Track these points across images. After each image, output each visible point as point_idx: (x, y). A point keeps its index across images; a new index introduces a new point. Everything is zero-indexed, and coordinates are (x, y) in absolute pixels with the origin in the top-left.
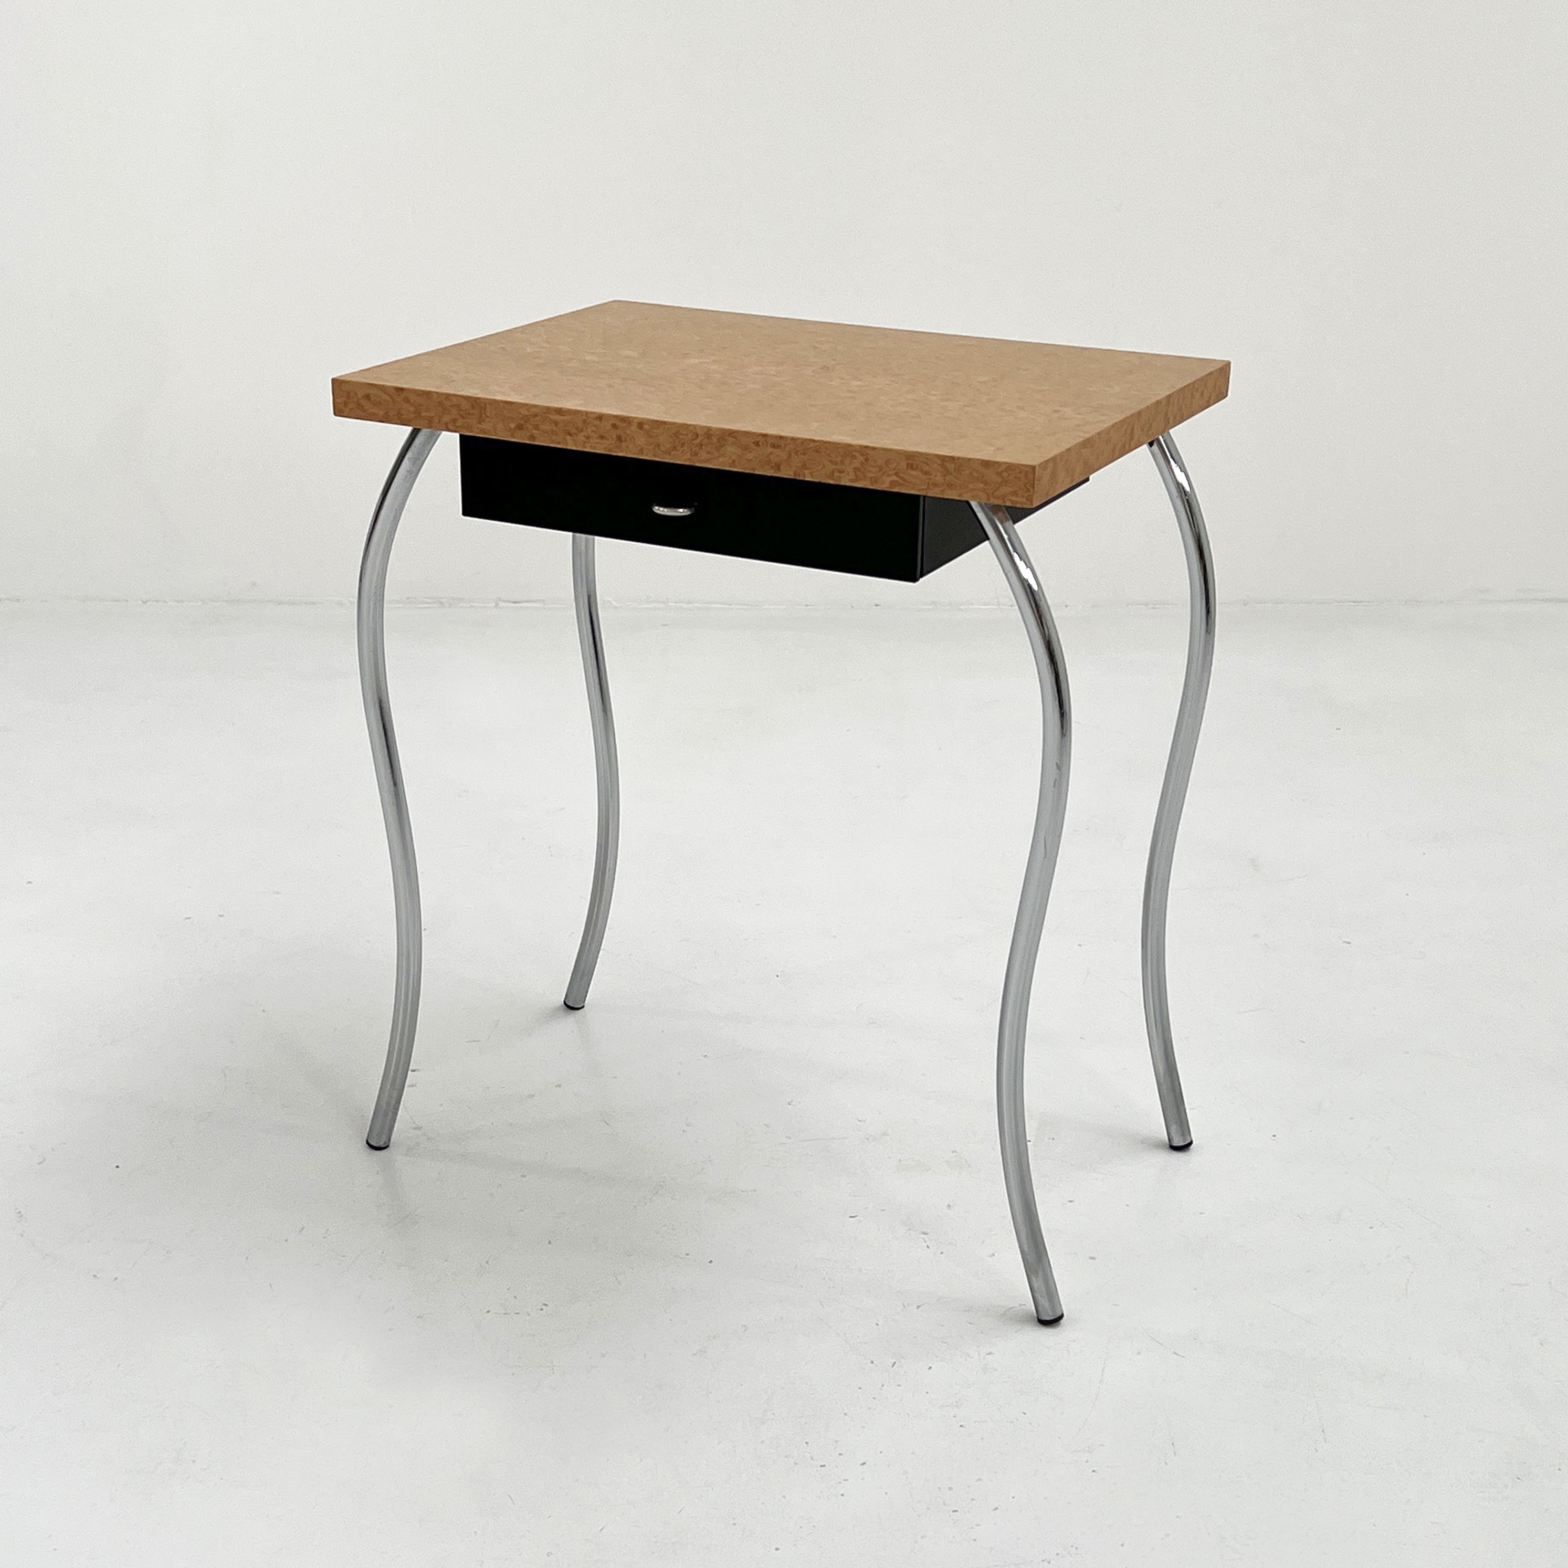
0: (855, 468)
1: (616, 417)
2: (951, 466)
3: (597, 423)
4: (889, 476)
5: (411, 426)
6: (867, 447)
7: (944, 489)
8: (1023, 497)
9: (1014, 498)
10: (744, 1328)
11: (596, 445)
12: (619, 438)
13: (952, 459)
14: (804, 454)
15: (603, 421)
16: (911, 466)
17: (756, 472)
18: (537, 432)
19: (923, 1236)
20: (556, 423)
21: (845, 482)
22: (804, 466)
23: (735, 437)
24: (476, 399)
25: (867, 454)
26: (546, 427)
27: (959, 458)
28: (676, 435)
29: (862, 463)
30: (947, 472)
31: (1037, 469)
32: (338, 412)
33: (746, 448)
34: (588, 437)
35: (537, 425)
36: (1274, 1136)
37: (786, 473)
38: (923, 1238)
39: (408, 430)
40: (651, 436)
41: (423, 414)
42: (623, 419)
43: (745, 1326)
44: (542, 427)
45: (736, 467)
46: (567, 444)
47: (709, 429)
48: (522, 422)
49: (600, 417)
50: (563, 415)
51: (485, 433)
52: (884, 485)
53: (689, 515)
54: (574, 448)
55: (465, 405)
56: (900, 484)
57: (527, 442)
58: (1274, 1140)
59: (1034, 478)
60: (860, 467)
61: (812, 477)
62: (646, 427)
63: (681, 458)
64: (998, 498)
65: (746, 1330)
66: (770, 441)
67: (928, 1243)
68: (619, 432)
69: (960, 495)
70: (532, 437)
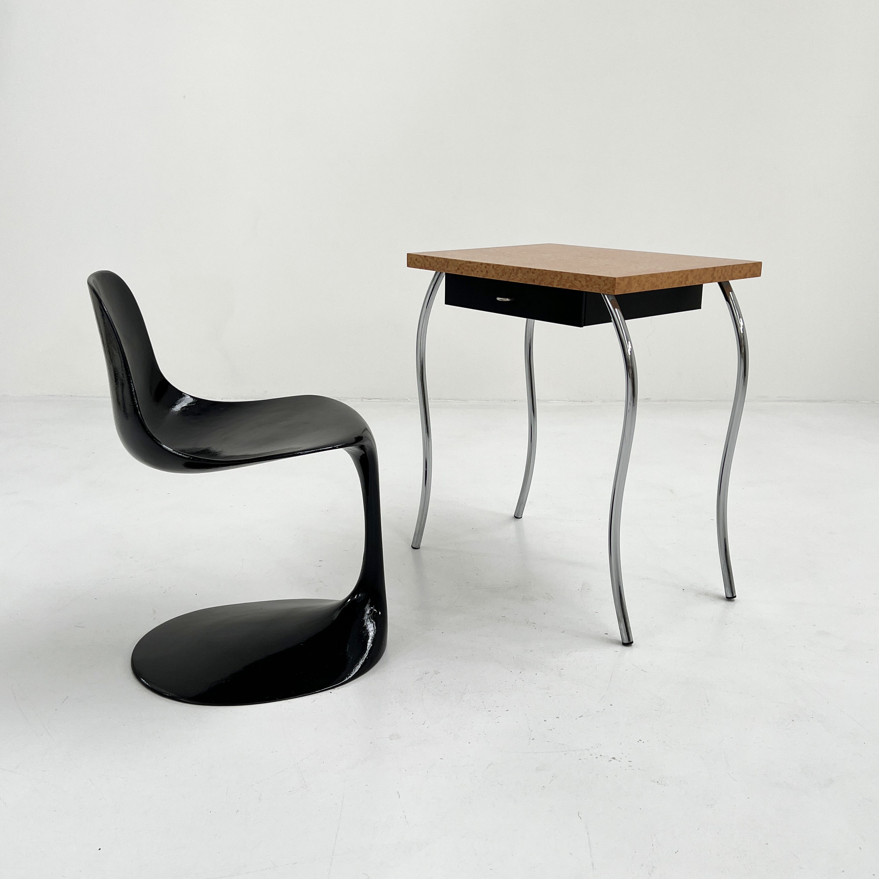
0: (558, 280)
1: (486, 264)
2: (588, 279)
3: (480, 266)
4: (568, 283)
5: (435, 271)
6: (562, 272)
7: (586, 288)
8: (611, 290)
9: (609, 291)
10: (456, 658)
11: (480, 275)
12: (487, 272)
13: (589, 275)
14: (542, 275)
15: (483, 265)
16: (575, 279)
17: (528, 283)
18: (463, 270)
19: (533, 624)
20: (469, 267)
21: (555, 286)
22: (542, 280)
23: (521, 270)
24: (446, 259)
25: (562, 275)
26: (467, 268)
27: (591, 275)
28: (504, 269)
29: (560, 278)
30: (587, 281)
31: (616, 279)
32: (408, 266)
33: (525, 274)
34: (478, 272)
35: (463, 268)
36: (684, 589)
37: (536, 283)
38: (533, 625)
39: (434, 272)
40: (496, 271)
41: (431, 265)
42: (488, 264)
43: (457, 657)
44: (465, 268)
45: (521, 281)
46: (471, 275)
47: (514, 267)
48: (459, 267)
49: (482, 264)
50: (471, 264)
51: (449, 271)
52: (567, 287)
53: (510, 301)
54: (474, 276)
55: (443, 261)
56: (572, 286)
57: (460, 274)
58: (683, 591)
59: (615, 283)
60: (559, 280)
61: (544, 284)
62: (495, 267)
63: (504, 278)
64: (603, 291)
65: (457, 658)
66: (532, 271)
67: (535, 627)
68: (487, 269)
69: (591, 290)
70: (462, 273)
